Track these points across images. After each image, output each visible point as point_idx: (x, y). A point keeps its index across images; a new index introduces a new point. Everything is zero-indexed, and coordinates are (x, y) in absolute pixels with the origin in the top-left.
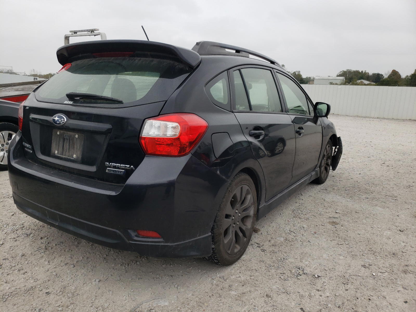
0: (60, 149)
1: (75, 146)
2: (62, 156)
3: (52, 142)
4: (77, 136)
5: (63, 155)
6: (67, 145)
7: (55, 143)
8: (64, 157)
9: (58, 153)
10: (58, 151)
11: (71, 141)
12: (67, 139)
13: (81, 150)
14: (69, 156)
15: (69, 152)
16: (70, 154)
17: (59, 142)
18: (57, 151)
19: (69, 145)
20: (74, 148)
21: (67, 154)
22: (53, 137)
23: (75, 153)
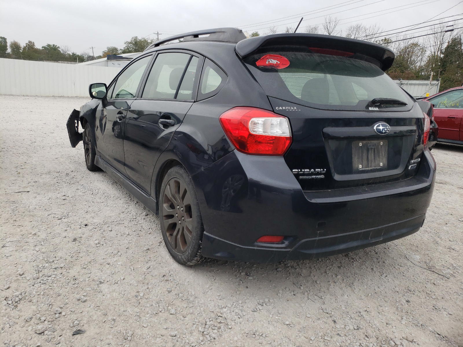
0: (364, 162)
1: (381, 154)
2: (367, 169)
3: (353, 156)
4: (382, 143)
5: (368, 167)
6: (371, 156)
7: (357, 157)
8: (370, 168)
9: (362, 167)
10: (362, 164)
11: (376, 150)
12: (372, 149)
13: (386, 156)
14: (375, 167)
15: (375, 162)
16: (377, 163)
17: (362, 155)
18: (361, 166)
19: (374, 155)
20: (379, 156)
21: (373, 164)
22: (354, 151)
23: (381, 161)
